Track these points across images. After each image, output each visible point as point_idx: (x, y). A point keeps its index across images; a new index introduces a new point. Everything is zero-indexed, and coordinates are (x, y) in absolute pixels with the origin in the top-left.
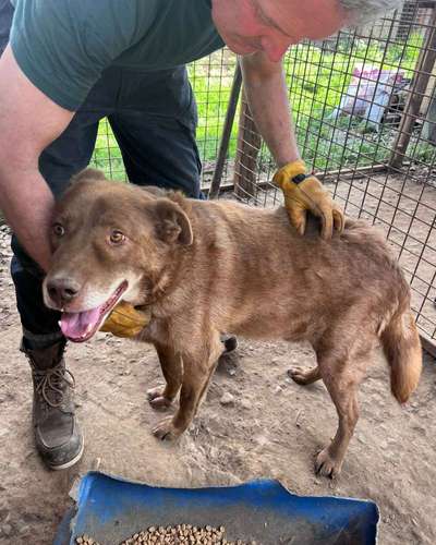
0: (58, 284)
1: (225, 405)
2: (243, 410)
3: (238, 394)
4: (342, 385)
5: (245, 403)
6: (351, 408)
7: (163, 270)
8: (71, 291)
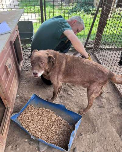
0: (34, 72)
1: (68, 94)
2: (72, 96)
3: (72, 93)
4: (91, 97)
5: (73, 95)
6: (91, 103)
7: (48, 69)
8: (37, 73)
